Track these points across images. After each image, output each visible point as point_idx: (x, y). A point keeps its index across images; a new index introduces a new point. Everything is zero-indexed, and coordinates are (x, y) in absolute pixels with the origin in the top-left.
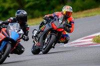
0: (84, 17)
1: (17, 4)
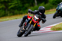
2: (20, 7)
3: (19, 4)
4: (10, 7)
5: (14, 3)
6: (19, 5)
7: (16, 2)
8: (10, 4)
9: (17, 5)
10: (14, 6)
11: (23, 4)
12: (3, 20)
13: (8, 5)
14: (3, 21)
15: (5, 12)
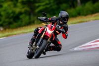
0: (94, 20)
1: (27, 9)
2: (53, 10)
3: (52, 4)
4: (37, 10)
5: (43, 4)
6: (51, 6)
7: (47, 2)
8: (37, 5)
9: (48, 6)
10: (44, 7)
11: (58, 4)
12: (26, 31)
13: (35, 6)
14: (26, 33)
15: (30, 19)
